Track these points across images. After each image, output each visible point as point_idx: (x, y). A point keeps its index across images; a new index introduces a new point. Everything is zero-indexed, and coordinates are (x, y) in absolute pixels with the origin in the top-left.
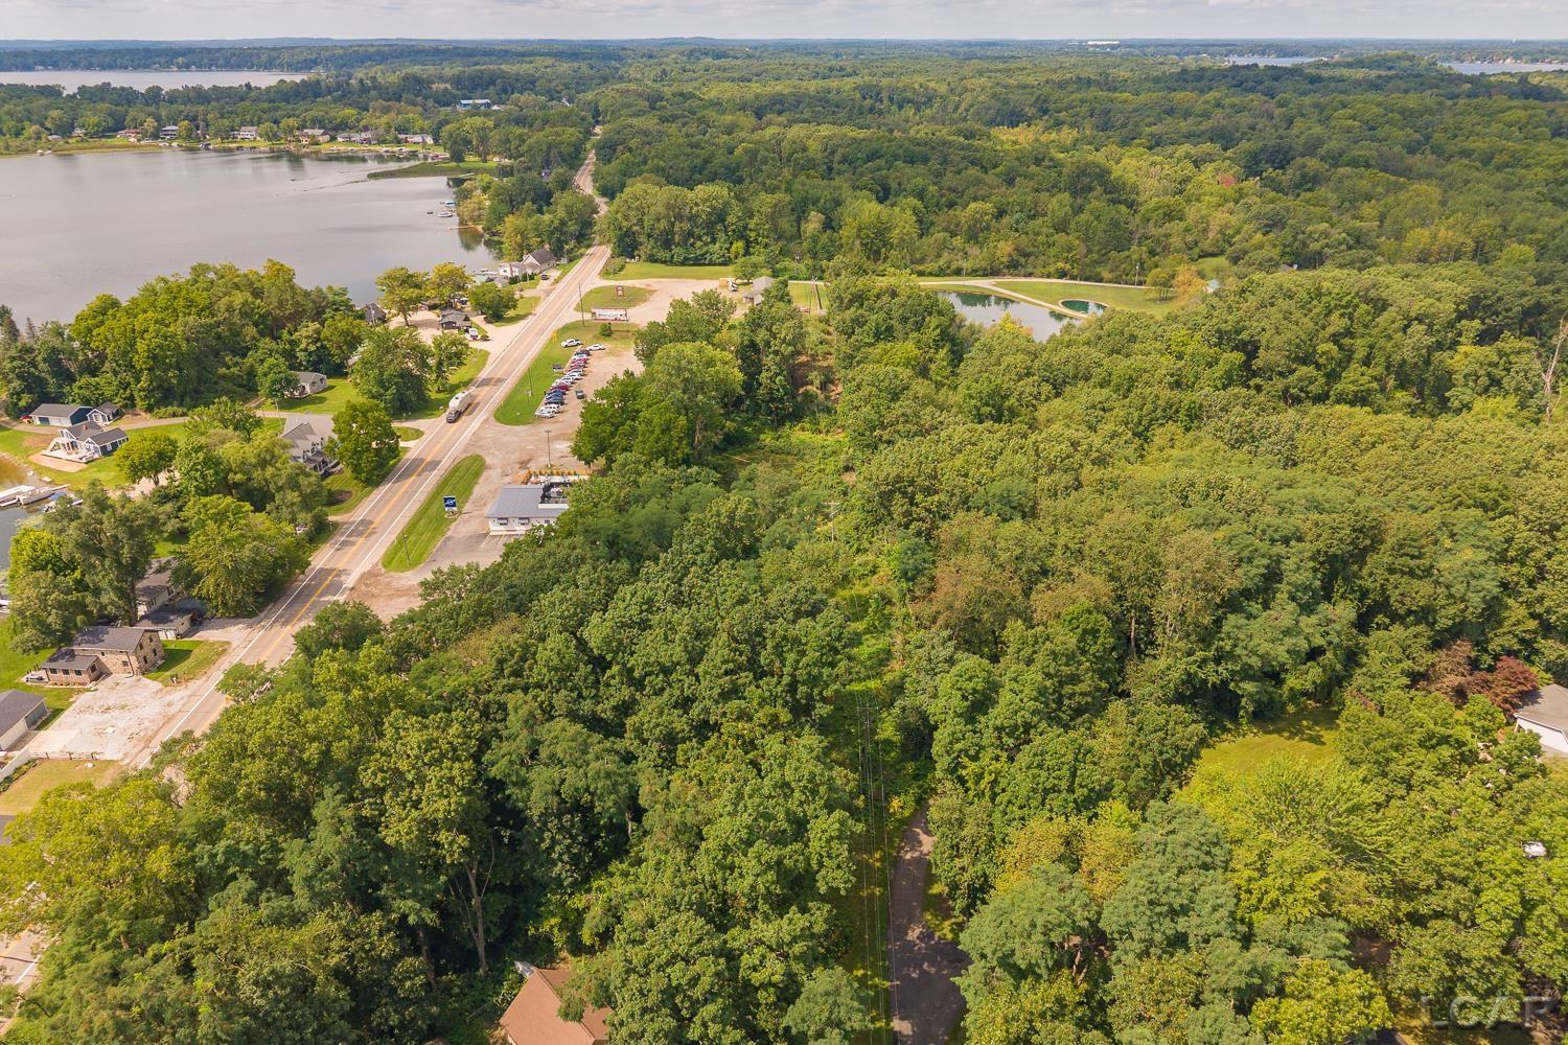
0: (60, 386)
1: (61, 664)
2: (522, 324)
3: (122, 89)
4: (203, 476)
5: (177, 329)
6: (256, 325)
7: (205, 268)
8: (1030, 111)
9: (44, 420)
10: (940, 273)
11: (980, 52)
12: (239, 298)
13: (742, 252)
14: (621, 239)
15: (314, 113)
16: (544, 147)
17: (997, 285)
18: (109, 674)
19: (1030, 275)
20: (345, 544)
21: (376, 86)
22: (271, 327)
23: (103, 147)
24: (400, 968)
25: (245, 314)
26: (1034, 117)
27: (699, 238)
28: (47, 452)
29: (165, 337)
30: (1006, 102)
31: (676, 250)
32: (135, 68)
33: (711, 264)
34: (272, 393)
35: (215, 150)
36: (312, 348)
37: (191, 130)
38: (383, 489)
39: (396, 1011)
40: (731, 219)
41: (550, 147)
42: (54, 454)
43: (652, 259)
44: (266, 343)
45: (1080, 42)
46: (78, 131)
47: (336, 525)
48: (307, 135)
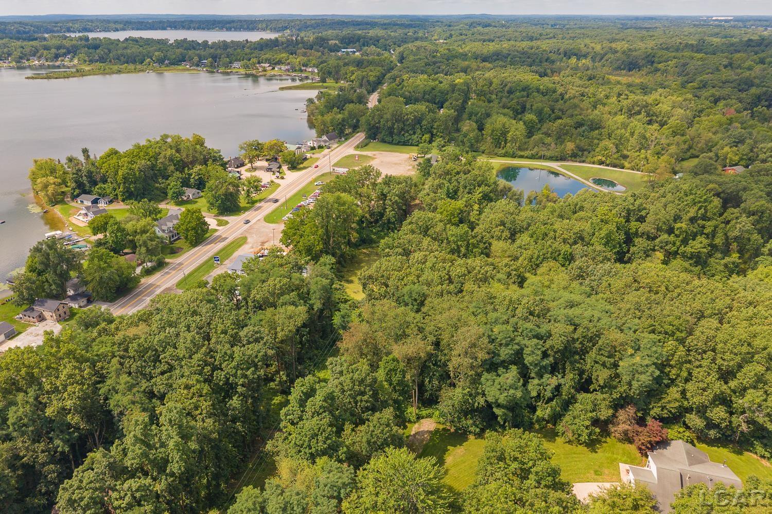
0: (91, 187)
1: (28, 313)
2: (304, 171)
3: (193, 41)
4: (116, 236)
5: (136, 167)
6: (175, 165)
7: (167, 136)
8: (641, 62)
9: (82, 202)
10: (532, 157)
11: (640, 24)
12: (169, 152)
13: (428, 139)
14: (370, 130)
15: (267, 56)
16: (360, 78)
17: (561, 166)
18: (46, 320)
19: (583, 162)
20: (167, 273)
21: (303, 42)
22: (181, 166)
23: (174, 69)
24: (46, 468)
25: (171, 160)
26: (643, 66)
27: (408, 131)
28: (76, 216)
29: (130, 169)
30: (629, 57)
31: (395, 137)
32: (208, 29)
33: (412, 145)
34: (172, 198)
35: (221, 73)
36: (197, 178)
37: (212, 63)
38: (197, 249)
39: (45, 486)
40: (424, 122)
41: (363, 78)
42: (78, 218)
43: (383, 141)
44: (178, 174)
45: (708, 17)
46: (167, 62)
47: (167, 264)
48: (261, 67)
